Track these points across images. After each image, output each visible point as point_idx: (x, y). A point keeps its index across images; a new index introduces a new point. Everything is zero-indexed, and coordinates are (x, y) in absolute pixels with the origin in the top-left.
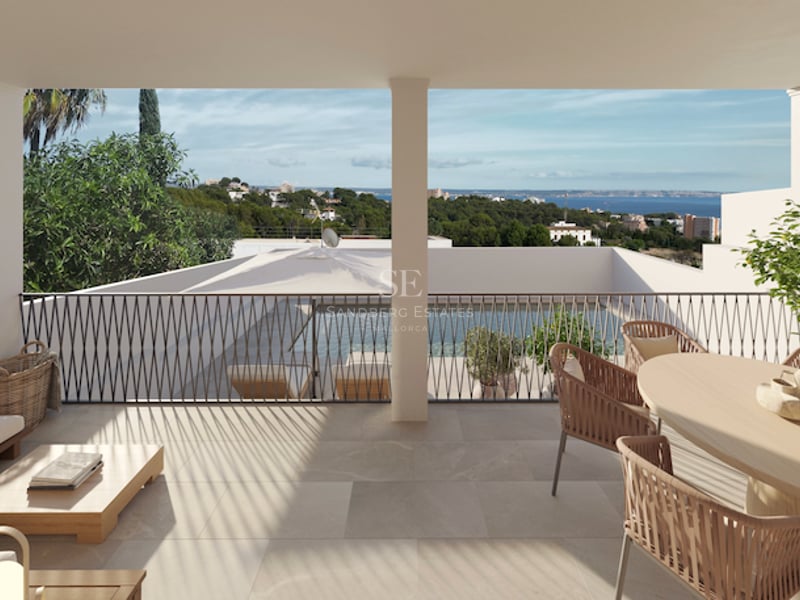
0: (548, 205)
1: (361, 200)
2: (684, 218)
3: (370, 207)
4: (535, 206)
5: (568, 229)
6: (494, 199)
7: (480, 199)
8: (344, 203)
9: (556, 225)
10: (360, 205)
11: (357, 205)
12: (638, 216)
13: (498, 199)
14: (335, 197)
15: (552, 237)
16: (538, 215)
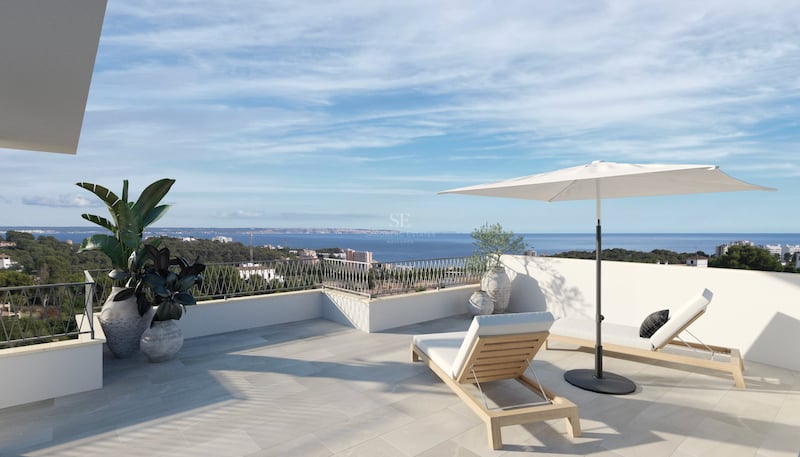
0: (235, 244)
1: (40, 243)
2: (346, 252)
3: (51, 250)
4: (224, 245)
5: (256, 269)
6: (185, 239)
7: (171, 239)
8: (20, 247)
9: (245, 266)
10: (39, 248)
11: (36, 248)
12: (311, 252)
13: (188, 239)
14: (8, 240)
15: (242, 276)
16: (226, 253)
